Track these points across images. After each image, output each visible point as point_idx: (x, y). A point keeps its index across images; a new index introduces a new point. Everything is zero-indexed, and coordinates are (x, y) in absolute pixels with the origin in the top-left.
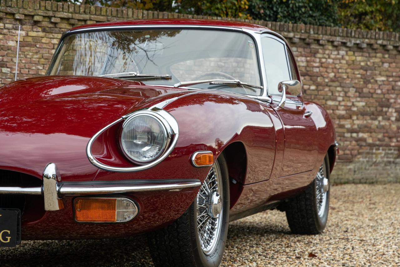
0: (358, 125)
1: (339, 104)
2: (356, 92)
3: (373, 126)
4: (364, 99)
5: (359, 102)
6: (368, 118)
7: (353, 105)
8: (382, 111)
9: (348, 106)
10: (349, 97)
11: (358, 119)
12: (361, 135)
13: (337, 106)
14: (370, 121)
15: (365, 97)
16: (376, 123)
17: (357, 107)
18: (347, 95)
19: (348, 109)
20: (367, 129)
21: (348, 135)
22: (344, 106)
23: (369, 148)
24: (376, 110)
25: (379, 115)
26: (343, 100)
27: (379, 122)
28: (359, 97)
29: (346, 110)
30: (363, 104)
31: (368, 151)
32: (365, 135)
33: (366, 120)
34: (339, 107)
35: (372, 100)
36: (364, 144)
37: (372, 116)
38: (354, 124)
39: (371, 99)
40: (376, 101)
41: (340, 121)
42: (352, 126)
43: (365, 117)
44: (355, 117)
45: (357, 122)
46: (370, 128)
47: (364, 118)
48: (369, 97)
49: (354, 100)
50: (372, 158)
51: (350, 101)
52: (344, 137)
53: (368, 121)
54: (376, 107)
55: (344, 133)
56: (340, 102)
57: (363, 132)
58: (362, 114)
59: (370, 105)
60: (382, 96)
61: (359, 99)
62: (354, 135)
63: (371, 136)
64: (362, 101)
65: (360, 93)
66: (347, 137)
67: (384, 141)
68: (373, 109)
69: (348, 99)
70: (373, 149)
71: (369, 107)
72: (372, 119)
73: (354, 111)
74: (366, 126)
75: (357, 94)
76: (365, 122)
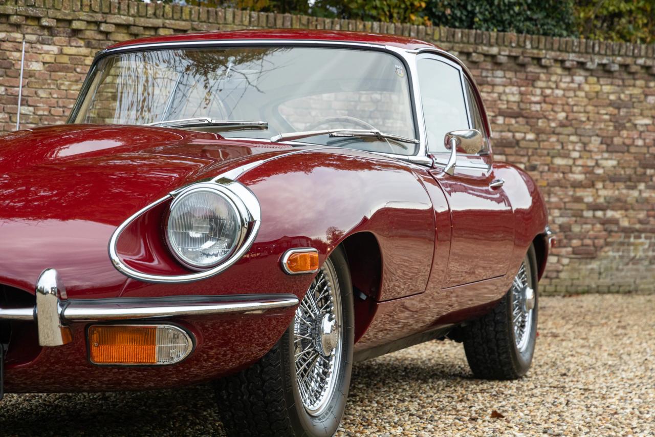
0: (605, 198)
1: (574, 163)
2: (602, 143)
3: (629, 199)
4: (614, 155)
5: (606, 159)
6: (622, 185)
7: (598, 165)
8: (645, 174)
9: (589, 167)
10: (590, 151)
11: (604, 187)
12: (610, 214)
13: (571, 166)
14: (624, 191)
15: (617, 152)
16: (635, 193)
17: (603, 168)
18: (587, 148)
19: (588, 171)
20: (620, 204)
21: (588, 214)
22: (582, 166)
23: (623, 235)
24: (635, 172)
25: (639, 181)
26: (581, 157)
27: (640, 191)
28: (607, 151)
29: (585, 173)
30: (614, 163)
31: (622, 240)
32: (617, 214)
33: (618, 189)
34: (574, 169)
35: (628, 157)
36: (615, 228)
37: (628, 183)
38: (599, 196)
39: (626, 154)
40: (635, 158)
41: (574, 191)
42: (595, 200)
43: (616, 184)
44: (600, 185)
45: (603, 193)
46: (625, 202)
47: (614, 186)
48: (623, 152)
49: (599, 157)
50: (629, 251)
51: (591, 158)
52: (582, 216)
53: (621, 190)
54: (635, 168)
55: (582, 210)
56: (574, 159)
57: (613, 209)
58: (612, 179)
59: (625, 165)
60: (644, 150)
61: (606, 155)
62: (599, 214)
63: (626, 216)
64: (611, 159)
65: (608, 145)
66: (587, 218)
67: (648, 223)
68: (629, 171)
69: (588, 154)
70: (629, 237)
71: (624, 168)
72: (629, 188)
73: (599, 175)
74: (618, 200)
75: (604, 147)
76: (617, 192)
